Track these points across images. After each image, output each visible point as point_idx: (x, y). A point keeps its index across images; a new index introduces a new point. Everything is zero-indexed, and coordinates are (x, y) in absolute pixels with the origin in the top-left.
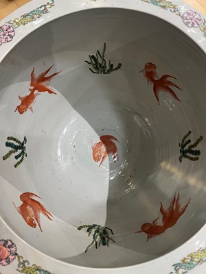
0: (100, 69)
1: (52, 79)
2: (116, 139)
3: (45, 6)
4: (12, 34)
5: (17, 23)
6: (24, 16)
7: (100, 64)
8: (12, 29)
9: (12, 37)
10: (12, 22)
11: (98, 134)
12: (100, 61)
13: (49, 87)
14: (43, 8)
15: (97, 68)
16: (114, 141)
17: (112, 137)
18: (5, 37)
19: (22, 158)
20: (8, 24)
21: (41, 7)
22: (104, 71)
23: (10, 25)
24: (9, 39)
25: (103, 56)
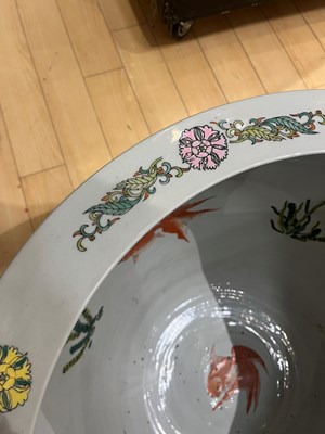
0: (291, 228)
1: (197, 217)
2: (263, 364)
3: (310, 115)
4: (221, 154)
5: (239, 133)
6: (259, 123)
7: (296, 221)
8: (221, 142)
9: (217, 161)
10: (226, 126)
11: (232, 339)
12: (300, 216)
13: (184, 228)
14: (305, 119)
15: (286, 225)
16: (258, 365)
17: (257, 356)
18: (203, 155)
19: (82, 351)
20: (216, 127)
21: (300, 116)
22: (296, 233)
23: (222, 131)
24: (211, 164)
25: (313, 211)
